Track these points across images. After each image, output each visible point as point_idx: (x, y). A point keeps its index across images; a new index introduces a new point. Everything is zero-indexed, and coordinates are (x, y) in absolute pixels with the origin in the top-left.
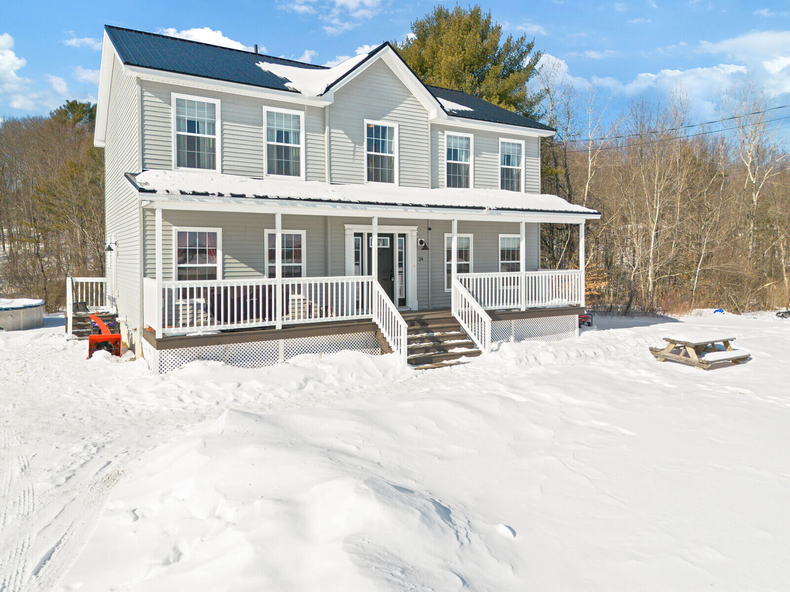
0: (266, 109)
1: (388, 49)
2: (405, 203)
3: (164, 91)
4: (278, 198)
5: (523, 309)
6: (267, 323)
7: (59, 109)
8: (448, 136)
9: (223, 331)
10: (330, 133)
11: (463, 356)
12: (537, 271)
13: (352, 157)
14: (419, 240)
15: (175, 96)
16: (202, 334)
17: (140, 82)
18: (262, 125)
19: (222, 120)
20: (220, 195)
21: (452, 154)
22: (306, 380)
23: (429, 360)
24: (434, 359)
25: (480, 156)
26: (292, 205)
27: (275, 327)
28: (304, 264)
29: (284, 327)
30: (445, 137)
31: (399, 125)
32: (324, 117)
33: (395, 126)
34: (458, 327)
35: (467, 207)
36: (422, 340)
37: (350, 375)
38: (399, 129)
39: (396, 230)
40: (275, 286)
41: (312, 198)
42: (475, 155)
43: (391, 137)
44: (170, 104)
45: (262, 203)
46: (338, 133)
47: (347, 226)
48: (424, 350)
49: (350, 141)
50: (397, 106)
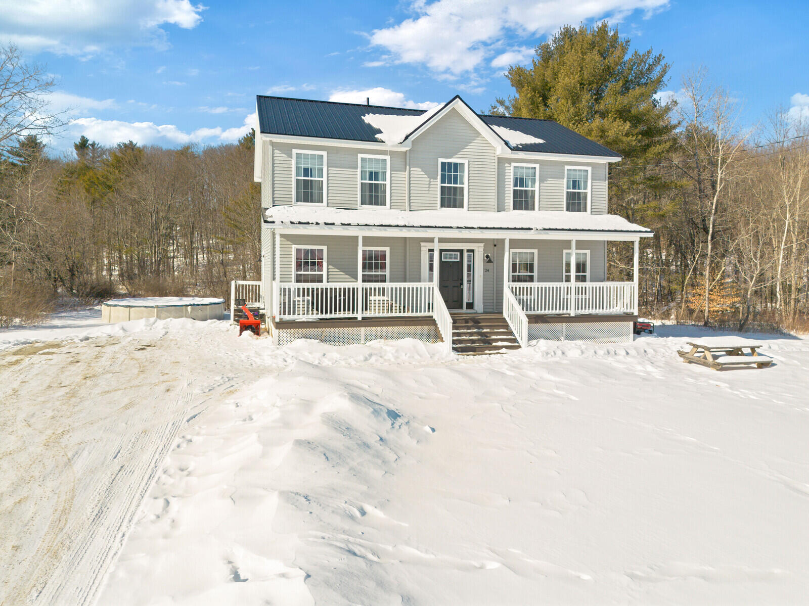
0: (360, 156)
1: (458, 101)
2: (459, 226)
3: (287, 149)
4: (358, 225)
5: (573, 315)
6: (351, 315)
7: (246, 136)
8: (515, 167)
9: (321, 319)
10: (410, 171)
11: (504, 349)
12: (603, 282)
13: (427, 189)
14: (485, 255)
15: (295, 151)
16: (305, 320)
17: (273, 144)
18: (357, 168)
19: (328, 167)
20: (317, 224)
21: (519, 181)
22: (371, 355)
23: (473, 350)
24: (477, 349)
25: (545, 182)
26: (368, 230)
28: (387, 273)
29: (363, 318)
30: (512, 168)
31: (469, 161)
32: (406, 159)
33: (466, 162)
34: (507, 326)
35: (515, 229)
36: (471, 334)
37: (404, 354)
38: (469, 164)
39: (465, 247)
40: (357, 288)
41: (384, 224)
42: (541, 181)
43: (463, 171)
44: (292, 158)
45: (347, 229)
46: (416, 171)
47: (422, 244)
48: (471, 342)
49: (426, 176)
50: (467, 146)
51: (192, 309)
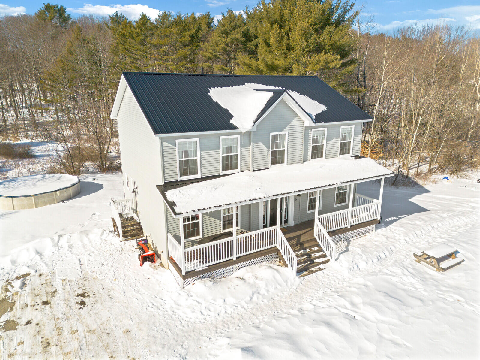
0: (221, 138)
2: (295, 191)
3: (172, 140)
5: (349, 227)
6: (229, 258)
8: (314, 131)
9: (211, 266)
10: (253, 146)
11: (322, 264)
15: (177, 141)
16: (202, 269)
17: (161, 138)
18: (219, 149)
19: (201, 150)
20: (210, 208)
21: (315, 140)
22: (253, 294)
23: (306, 269)
27: (233, 259)
29: (237, 258)
30: (312, 132)
31: (288, 132)
32: (250, 138)
33: (286, 133)
35: (326, 186)
37: (271, 287)
38: (288, 134)
40: (233, 240)
42: (327, 140)
43: (284, 139)
44: (176, 146)
49: (264, 146)
51: (60, 193)
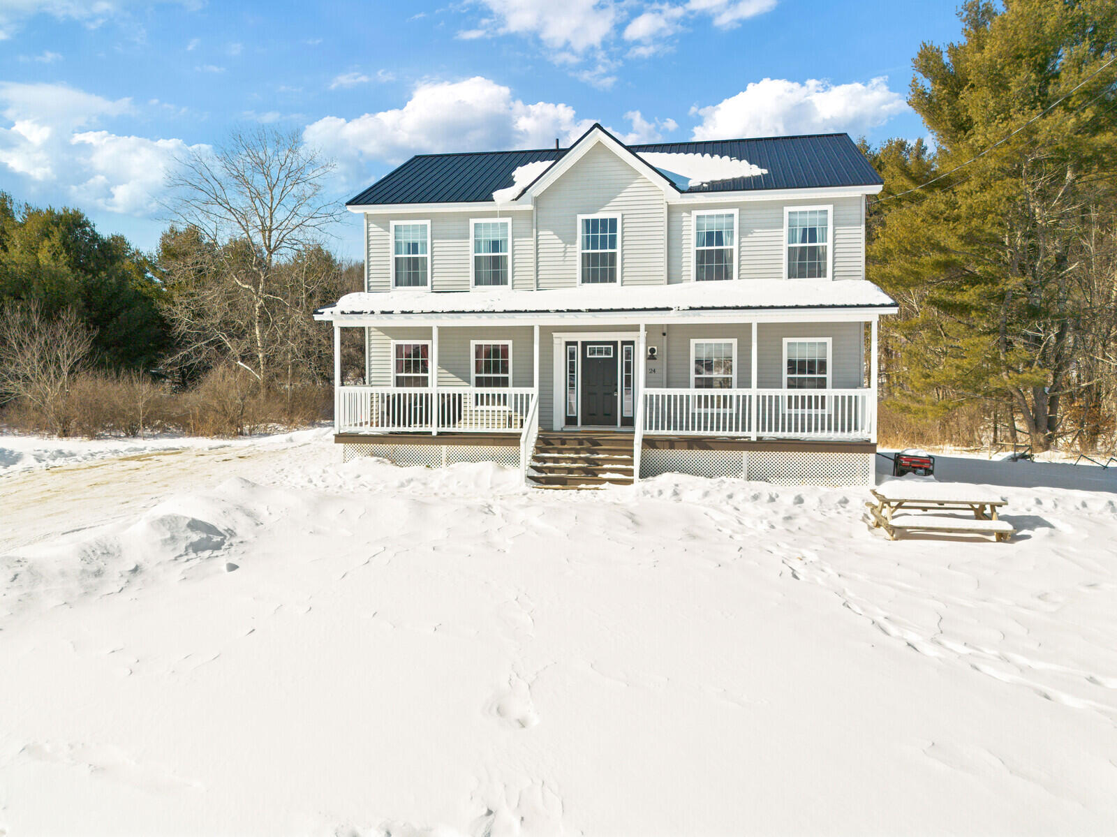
0: (473, 221)
1: (597, 132)
3: (383, 221)
5: (754, 439)
6: (423, 429)
8: (698, 217)
10: (537, 236)
11: (609, 483)
13: (562, 259)
14: (649, 348)
15: (393, 223)
16: (368, 434)
17: (367, 216)
18: (469, 238)
19: (432, 239)
21: (705, 238)
23: (563, 482)
24: (568, 481)
25: (747, 236)
27: (431, 433)
28: (510, 375)
29: (439, 434)
30: (693, 219)
31: (623, 215)
32: (531, 220)
33: (618, 216)
36: (574, 460)
38: (624, 219)
39: (619, 337)
42: (742, 234)
43: (614, 230)
44: (389, 231)
46: (546, 235)
47: (555, 335)
48: (566, 471)
49: (560, 241)
50: (620, 193)
